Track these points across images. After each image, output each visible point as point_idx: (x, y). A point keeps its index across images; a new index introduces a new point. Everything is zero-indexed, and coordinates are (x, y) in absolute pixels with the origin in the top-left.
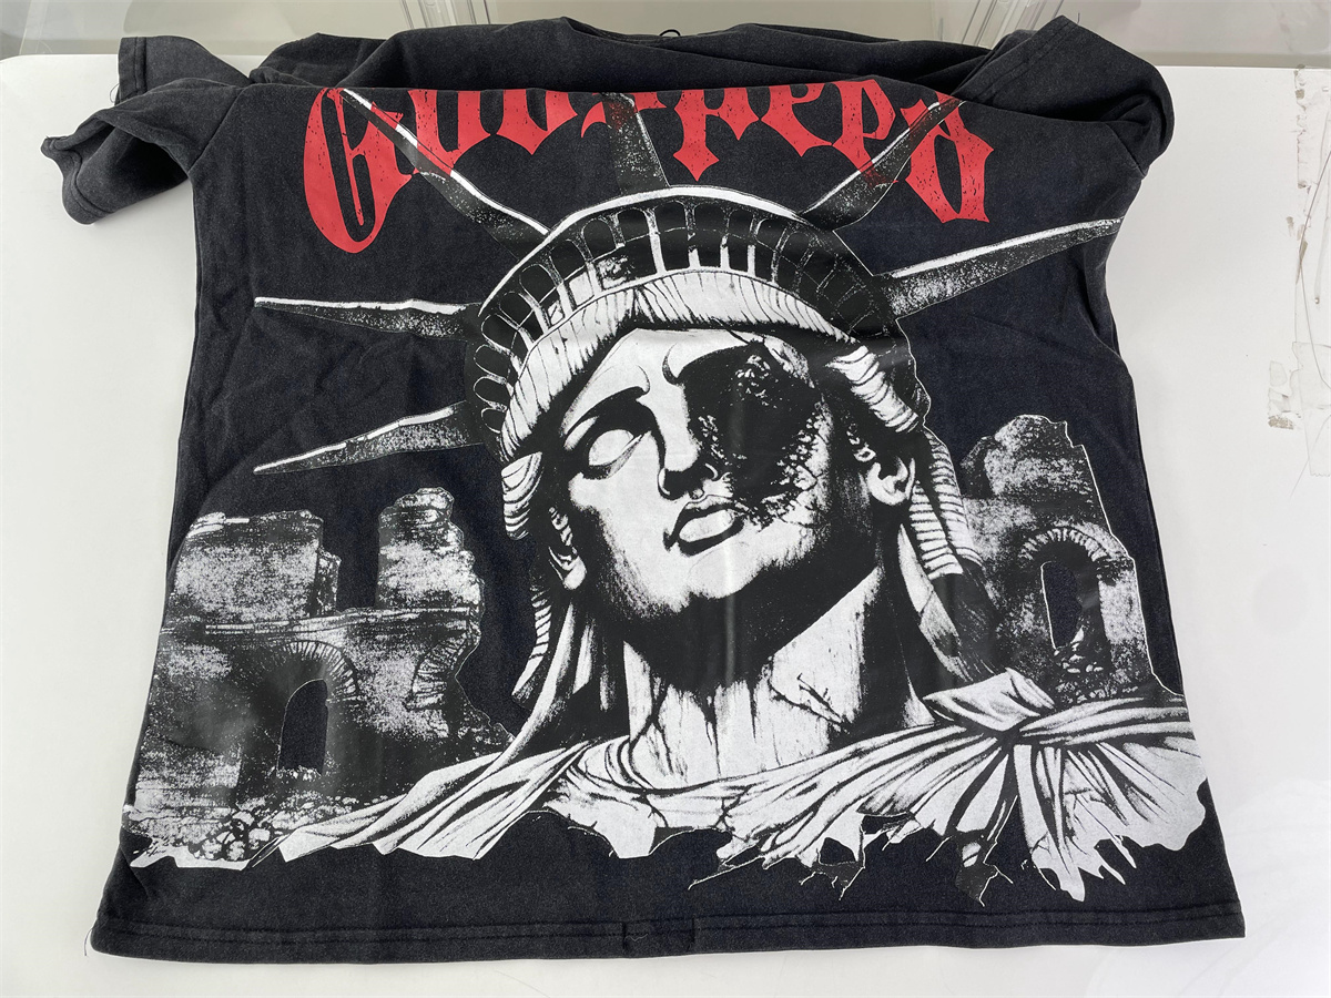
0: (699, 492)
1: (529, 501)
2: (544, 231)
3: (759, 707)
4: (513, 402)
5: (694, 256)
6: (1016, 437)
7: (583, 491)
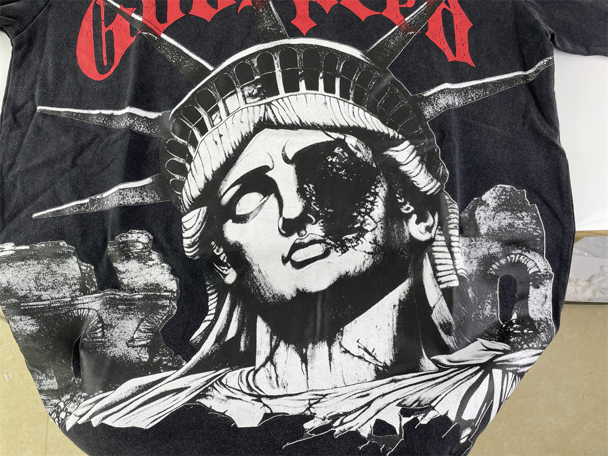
0: (303, 232)
1: (199, 237)
2: (211, 68)
3: (334, 356)
4: (190, 175)
5: (302, 84)
6: (495, 198)
7: (232, 231)
